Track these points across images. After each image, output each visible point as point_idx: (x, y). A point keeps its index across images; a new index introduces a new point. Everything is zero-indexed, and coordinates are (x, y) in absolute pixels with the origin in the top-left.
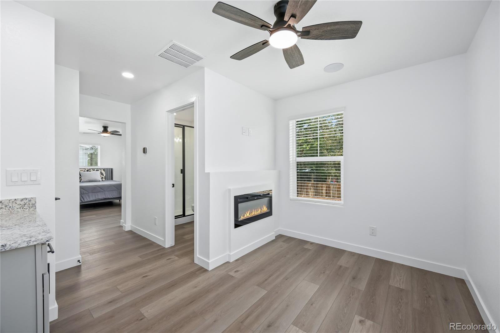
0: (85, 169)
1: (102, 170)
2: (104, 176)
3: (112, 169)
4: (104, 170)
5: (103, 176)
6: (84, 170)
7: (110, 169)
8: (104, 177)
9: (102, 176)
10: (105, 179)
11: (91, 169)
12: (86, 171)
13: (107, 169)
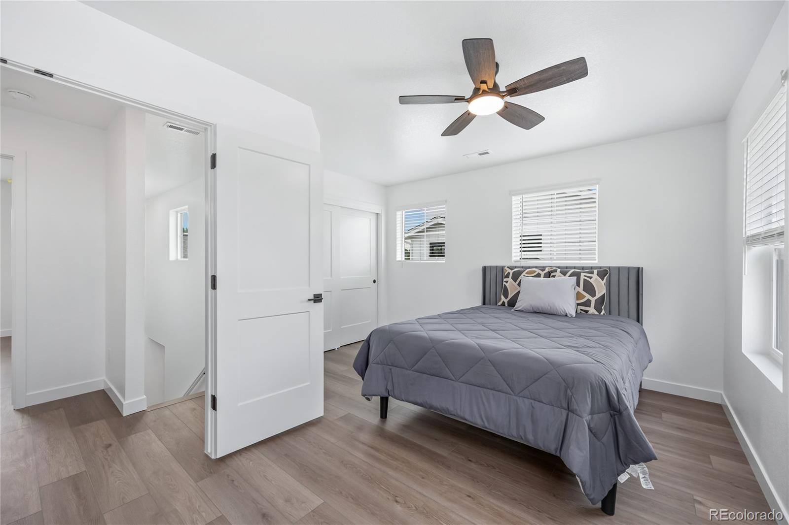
0: (543, 269)
1: (595, 276)
2: (598, 295)
3: (639, 271)
4: (603, 273)
5: (593, 295)
6: (538, 271)
7: (629, 269)
8: (593, 300)
9: (588, 296)
10: (598, 308)
11: (559, 270)
12: (543, 273)
13: (619, 268)
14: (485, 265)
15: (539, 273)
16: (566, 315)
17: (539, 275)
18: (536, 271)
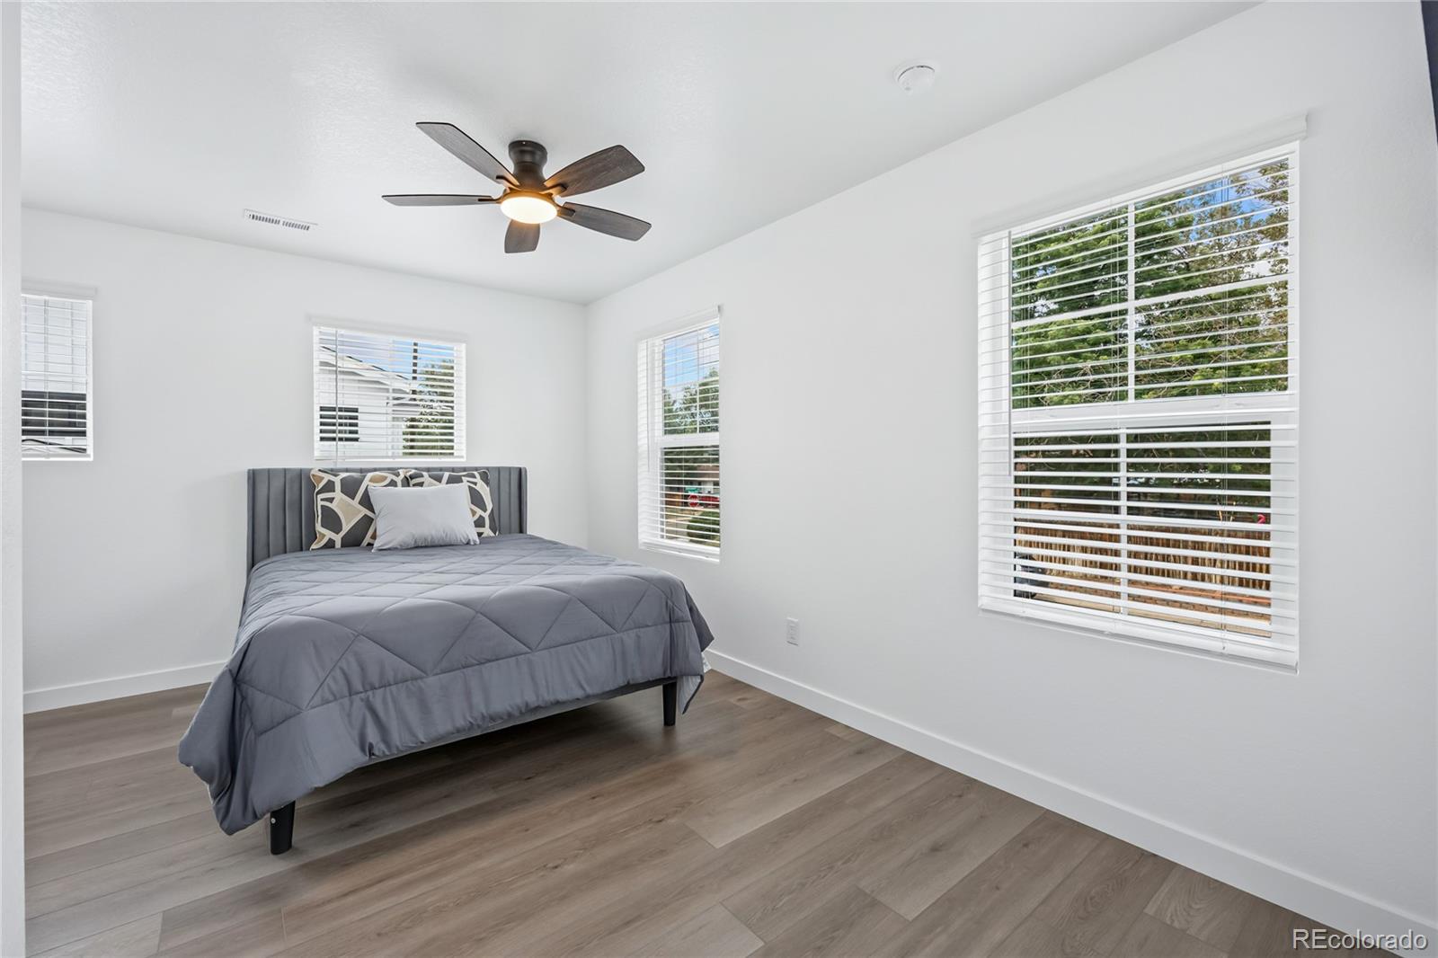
1: (478, 479)
2: (488, 509)
3: (521, 473)
4: (485, 477)
6: (391, 477)
7: (509, 470)
8: (485, 517)
9: (480, 513)
11: (425, 474)
13: (498, 469)
14: (251, 468)
15: (392, 480)
16: (468, 543)
17: (393, 484)
18: (386, 478)
